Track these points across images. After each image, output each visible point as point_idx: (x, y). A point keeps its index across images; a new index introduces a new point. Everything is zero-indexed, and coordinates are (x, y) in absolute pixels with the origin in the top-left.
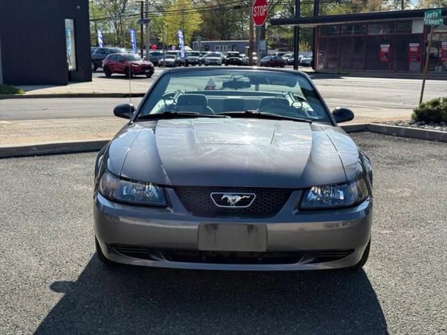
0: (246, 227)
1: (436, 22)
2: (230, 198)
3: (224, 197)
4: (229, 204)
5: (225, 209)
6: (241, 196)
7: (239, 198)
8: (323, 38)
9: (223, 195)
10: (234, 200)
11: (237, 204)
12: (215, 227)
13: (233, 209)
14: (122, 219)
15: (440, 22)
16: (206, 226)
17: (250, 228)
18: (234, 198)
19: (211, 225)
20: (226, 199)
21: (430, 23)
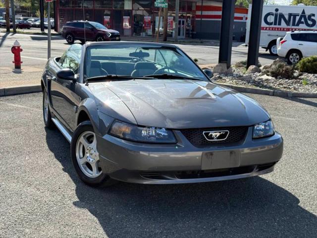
0: (229, 152)
1: (163, 5)
2: (214, 134)
3: (210, 134)
4: (213, 138)
5: (211, 142)
6: (220, 132)
7: (218, 134)
8: (61, 9)
9: (209, 133)
10: (216, 136)
11: (218, 138)
12: (212, 154)
13: (216, 142)
14: (141, 153)
15: (166, 6)
16: (206, 154)
17: (231, 153)
18: (215, 134)
19: (209, 153)
20: (211, 135)
21: (159, 5)
